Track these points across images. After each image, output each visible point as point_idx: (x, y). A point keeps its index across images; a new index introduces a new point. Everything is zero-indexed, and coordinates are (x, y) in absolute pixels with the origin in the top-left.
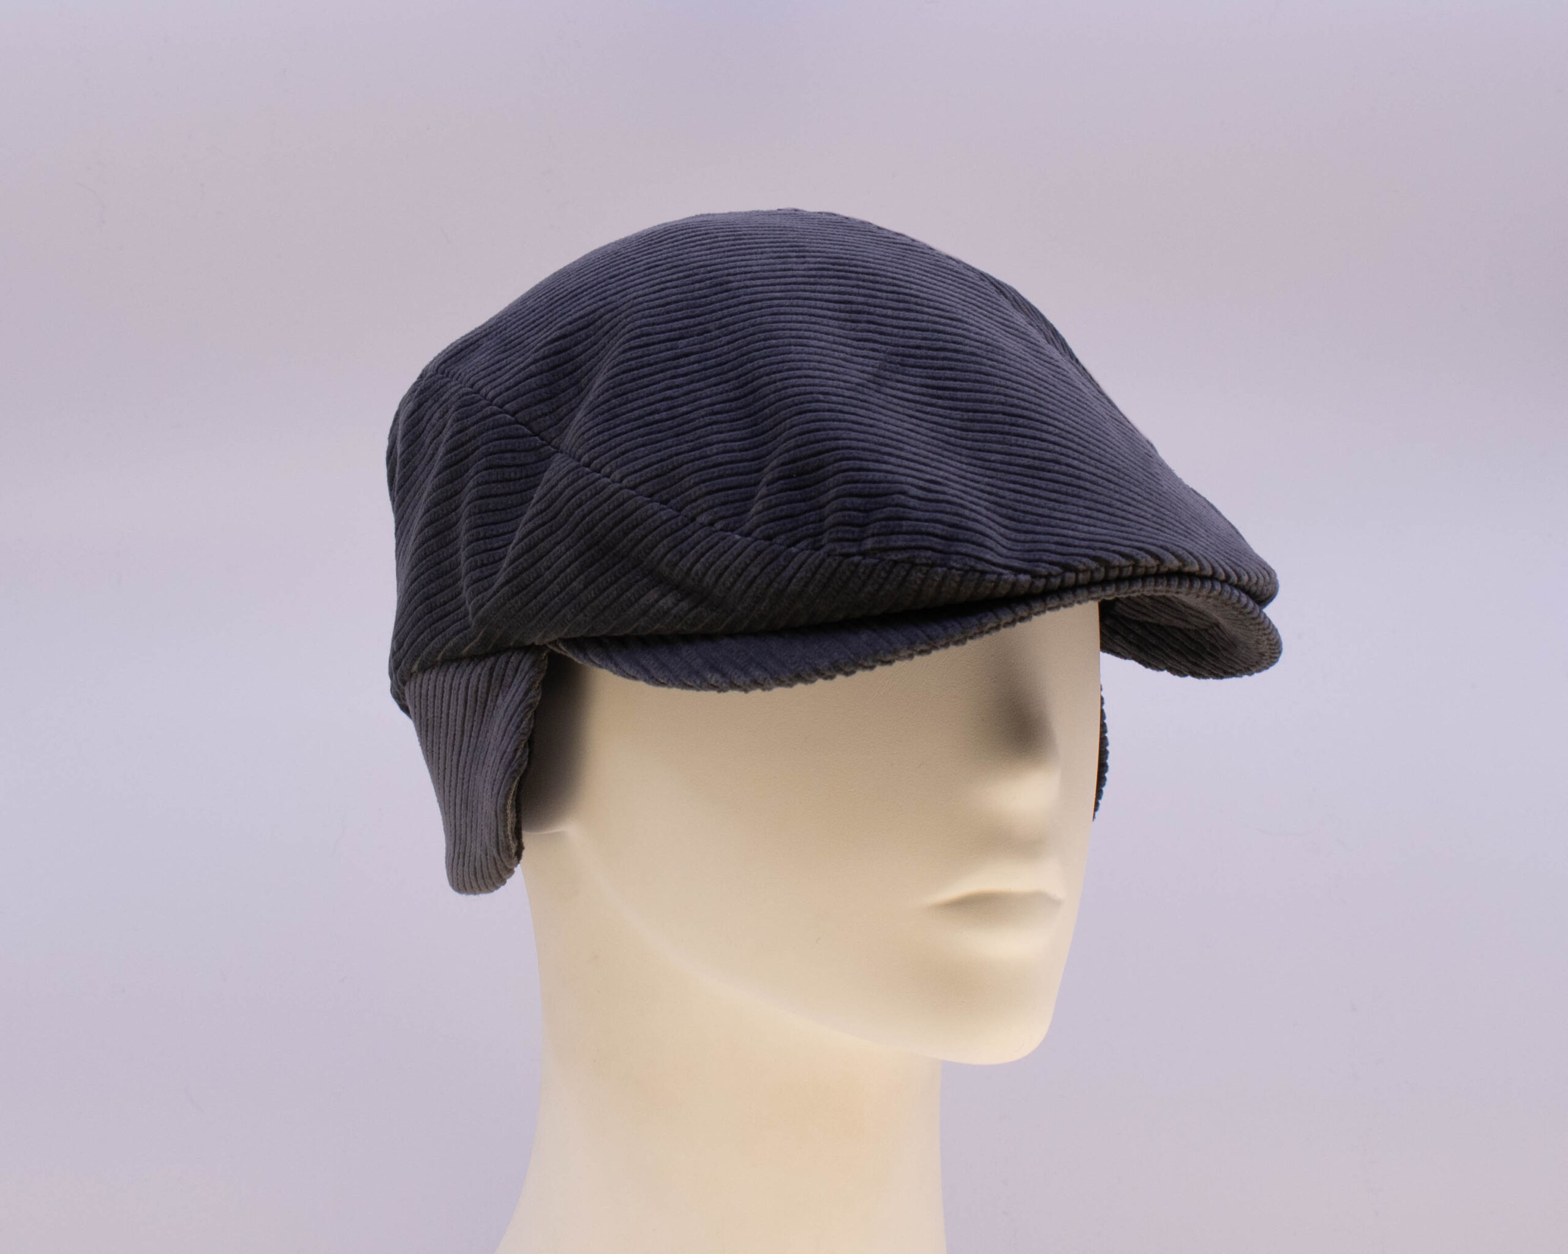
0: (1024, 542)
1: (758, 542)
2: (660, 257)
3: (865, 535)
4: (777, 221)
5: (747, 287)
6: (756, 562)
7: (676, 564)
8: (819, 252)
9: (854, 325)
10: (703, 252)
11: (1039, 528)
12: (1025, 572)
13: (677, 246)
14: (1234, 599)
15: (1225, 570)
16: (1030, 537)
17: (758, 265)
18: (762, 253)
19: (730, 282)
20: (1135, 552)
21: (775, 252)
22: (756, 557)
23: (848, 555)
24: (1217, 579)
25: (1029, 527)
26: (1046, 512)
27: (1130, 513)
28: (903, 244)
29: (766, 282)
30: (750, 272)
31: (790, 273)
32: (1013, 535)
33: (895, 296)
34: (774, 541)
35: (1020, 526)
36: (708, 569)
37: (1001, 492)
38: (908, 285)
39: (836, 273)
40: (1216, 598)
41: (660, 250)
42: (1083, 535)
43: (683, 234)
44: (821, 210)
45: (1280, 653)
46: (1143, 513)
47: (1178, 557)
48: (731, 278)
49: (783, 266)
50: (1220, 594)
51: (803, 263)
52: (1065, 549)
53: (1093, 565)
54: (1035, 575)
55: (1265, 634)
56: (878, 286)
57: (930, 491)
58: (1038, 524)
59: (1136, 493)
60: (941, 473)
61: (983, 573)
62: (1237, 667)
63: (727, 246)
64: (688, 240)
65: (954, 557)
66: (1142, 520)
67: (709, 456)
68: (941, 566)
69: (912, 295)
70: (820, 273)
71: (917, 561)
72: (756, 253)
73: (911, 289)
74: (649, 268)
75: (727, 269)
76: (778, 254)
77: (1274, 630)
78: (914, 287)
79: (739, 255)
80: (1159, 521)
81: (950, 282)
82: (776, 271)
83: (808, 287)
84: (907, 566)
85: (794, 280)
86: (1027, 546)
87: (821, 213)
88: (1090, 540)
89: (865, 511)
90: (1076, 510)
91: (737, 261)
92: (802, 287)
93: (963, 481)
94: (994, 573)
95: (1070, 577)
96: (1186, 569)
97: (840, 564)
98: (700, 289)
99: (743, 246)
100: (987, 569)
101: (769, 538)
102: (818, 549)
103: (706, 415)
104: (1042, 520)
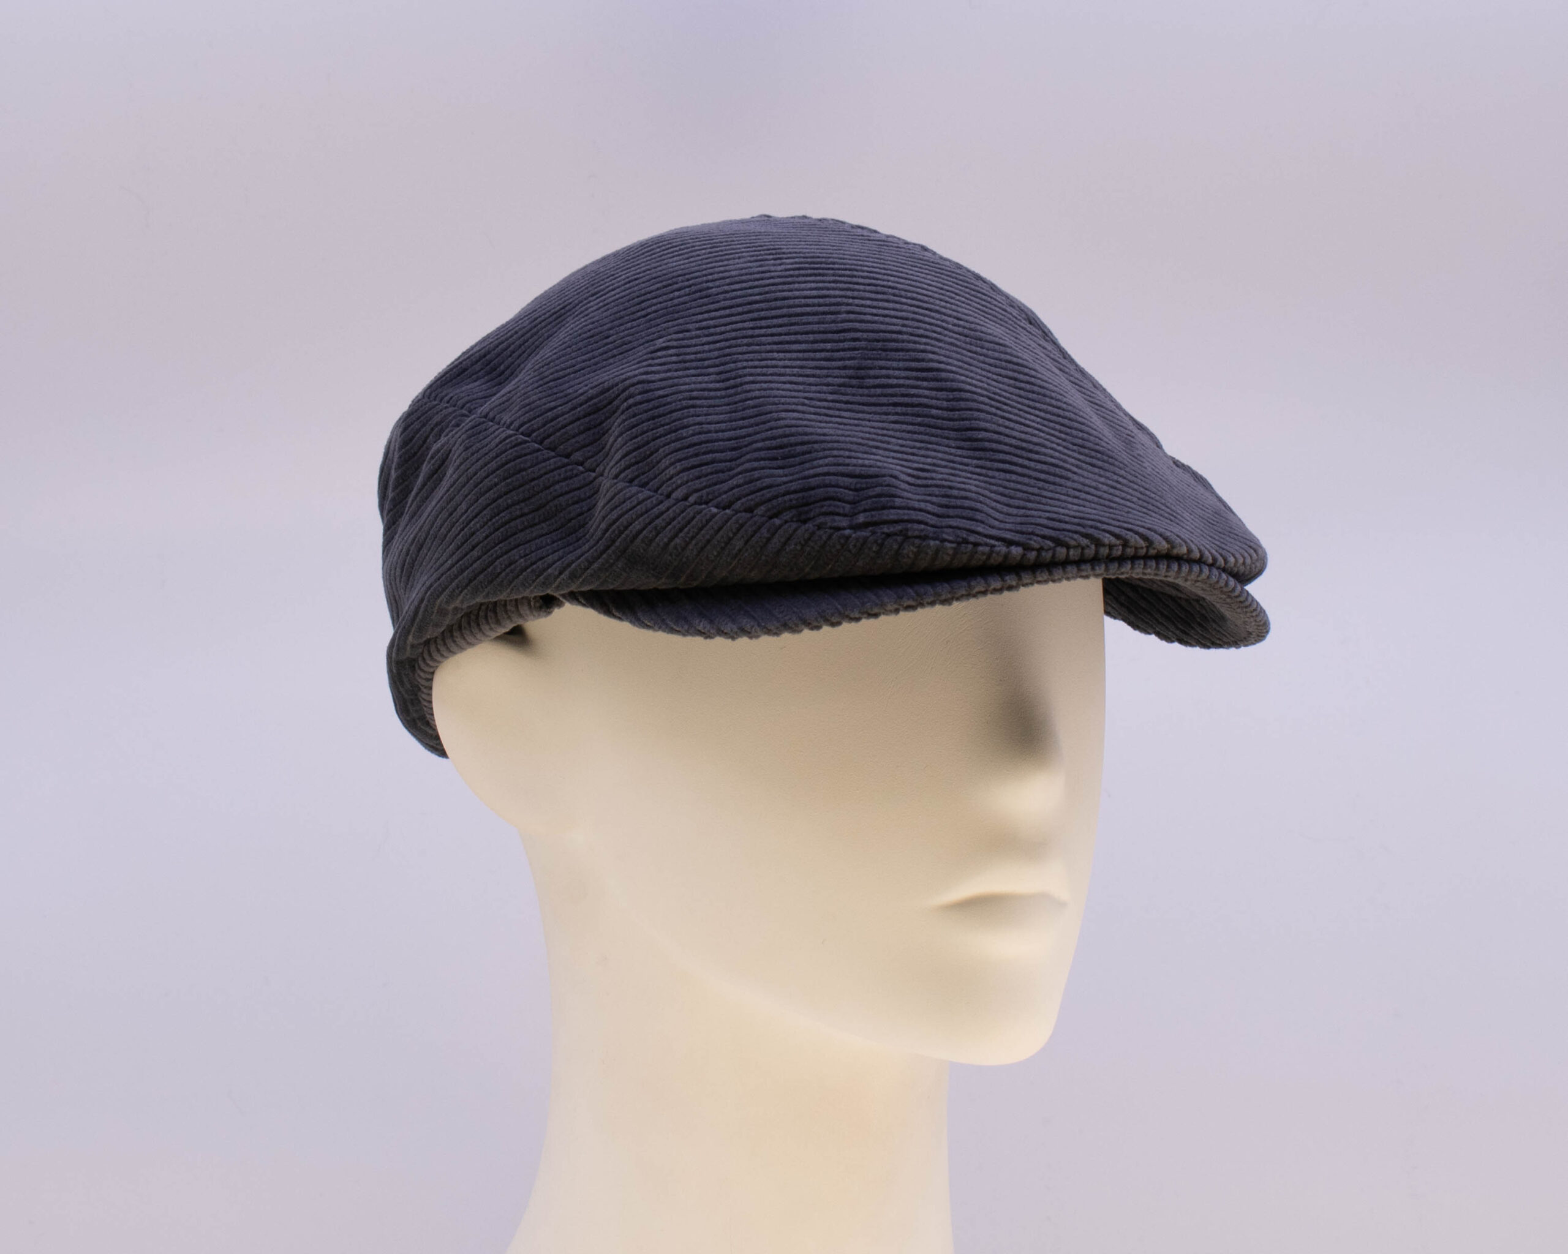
0: (1016, 515)
1: (739, 515)
2: (638, 271)
3: (856, 511)
4: (751, 228)
5: (727, 292)
6: (739, 535)
7: (651, 541)
8: (796, 253)
9: (833, 317)
10: (682, 262)
11: (1030, 505)
12: (1017, 544)
13: (655, 258)
14: (1222, 583)
15: (1211, 554)
16: (1022, 512)
17: (736, 270)
18: (739, 258)
19: (708, 288)
20: (1124, 533)
21: (753, 256)
22: (738, 530)
23: (838, 529)
24: (1205, 563)
25: (1022, 503)
26: (1036, 491)
27: (1116, 496)
28: (878, 241)
29: (744, 285)
30: (728, 277)
31: (767, 275)
32: (1005, 509)
33: (873, 288)
34: (755, 512)
35: (1012, 502)
36: (687, 544)
37: (990, 473)
38: (886, 277)
39: (812, 271)
40: (1204, 582)
41: (638, 264)
42: (1073, 513)
43: (659, 247)
44: (793, 215)
45: (1267, 632)
46: (1129, 497)
47: (1166, 539)
48: (710, 284)
49: (760, 269)
50: (1208, 577)
51: (780, 265)
52: (1057, 525)
53: (1085, 542)
54: (1027, 548)
55: (1252, 617)
56: (855, 280)
57: (918, 478)
58: (1029, 501)
59: (1121, 476)
60: (929, 460)
61: (976, 545)
62: (1225, 639)
63: (704, 254)
64: (665, 252)
65: (946, 530)
66: (1129, 504)
67: (685, 438)
68: (934, 539)
69: (890, 287)
70: (797, 272)
71: (910, 534)
72: (734, 259)
73: (888, 281)
74: (629, 282)
75: (706, 275)
76: (755, 258)
77: (1263, 611)
78: (892, 278)
79: (716, 262)
80: (1145, 504)
81: (927, 271)
82: (754, 274)
83: (786, 287)
84: (899, 539)
85: (771, 281)
86: (1019, 520)
87: (793, 218)
88: (1081, 518)
89: (856, 490)
90: (1064, 490)
91: (715, 267)
92: (780, 287)
93: (952, 465)
94: (986, 545)
95: (1061, 552)
96: (1175, 551)
97: (830, 537)
98: (679, 297)
99: (720, 253)
100: (980, 541)
101: (750, 510)
102: (805, 522)
103: (684, 399)
104: (1032, 498)
